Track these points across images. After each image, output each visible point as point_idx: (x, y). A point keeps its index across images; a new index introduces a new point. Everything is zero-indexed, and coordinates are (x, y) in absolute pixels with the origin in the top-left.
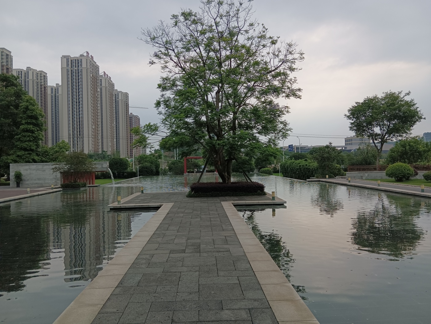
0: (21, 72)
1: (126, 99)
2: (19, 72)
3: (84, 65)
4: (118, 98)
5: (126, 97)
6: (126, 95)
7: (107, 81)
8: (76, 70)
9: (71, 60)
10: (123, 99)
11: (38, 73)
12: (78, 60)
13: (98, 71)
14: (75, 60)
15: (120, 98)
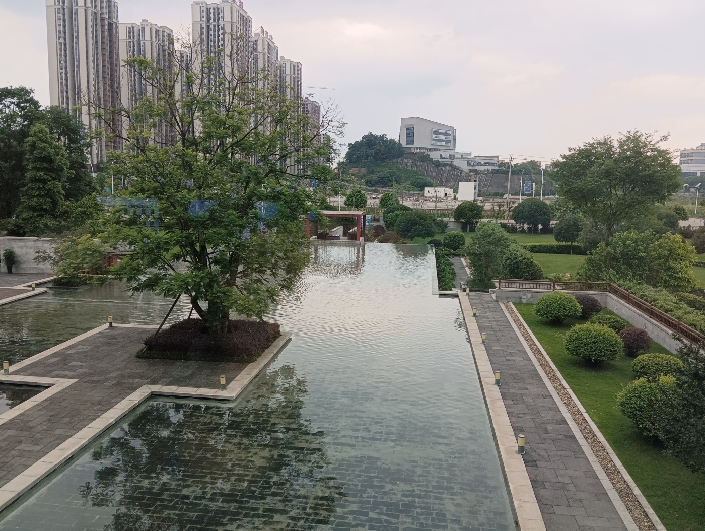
0: (133, 28)
1: (298, 74)
2: (130, 28)
3: (227, 17)
4: (285, 72)
5: (298, 70)
6: (298, 66)
7: (266, 43)
8: (214, 26)
9: (208, 9)
10: (292, 73)
11: (158, 31)
12: (218, 9)
13: (251, 26)
14: (214, 9)
15: (288, 72)
